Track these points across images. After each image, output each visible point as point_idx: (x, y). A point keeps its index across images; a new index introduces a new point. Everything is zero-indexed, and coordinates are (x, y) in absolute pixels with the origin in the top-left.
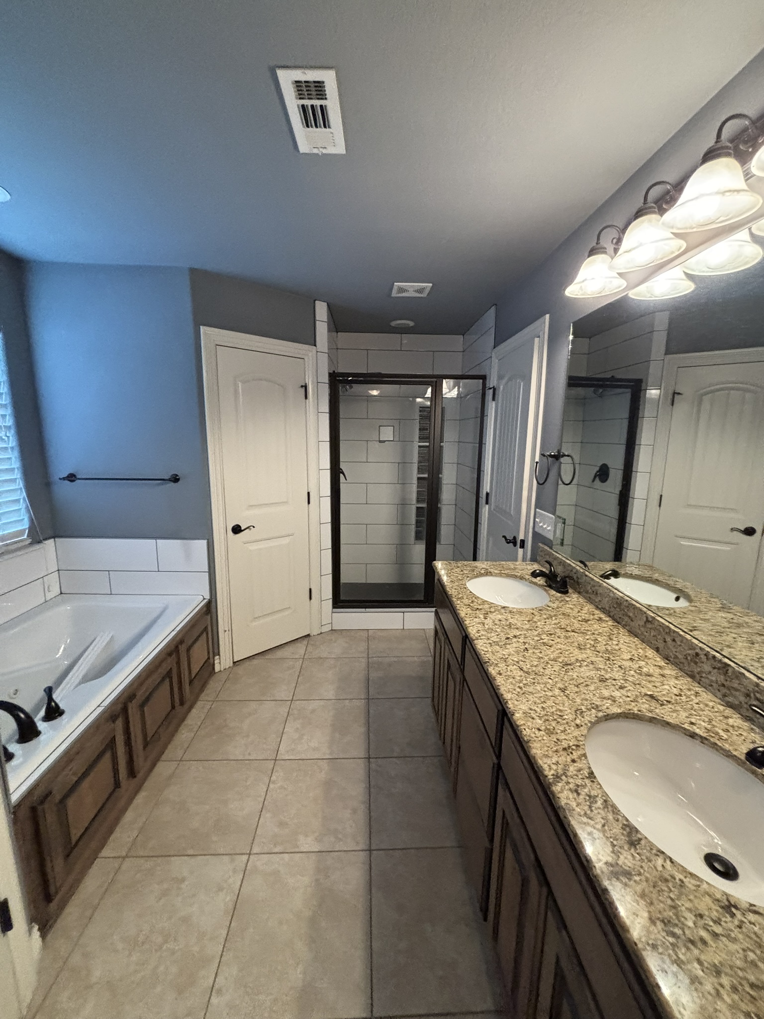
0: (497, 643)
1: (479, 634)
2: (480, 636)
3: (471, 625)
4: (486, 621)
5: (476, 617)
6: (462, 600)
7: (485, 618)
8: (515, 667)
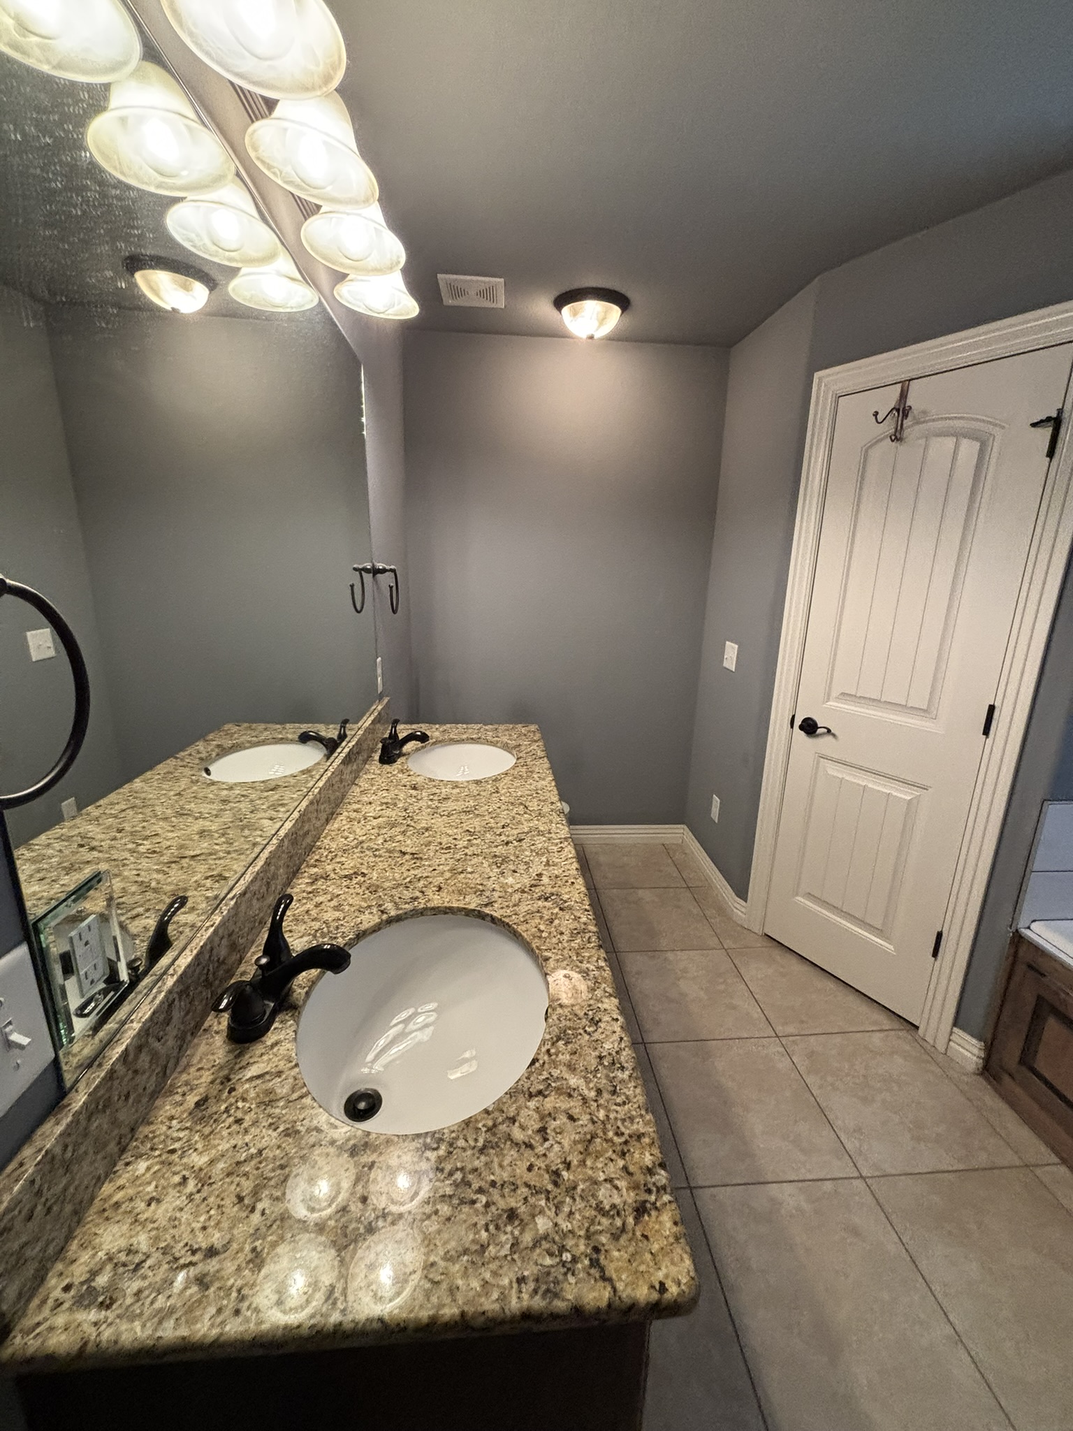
0: (541, 833)
1: (562, 845)
2: (561, 843)
3: (570, 861)
4: (540, 869)
5: (557, 877)
6: (576, 924)
7: (540, 875)
8: (532, 809)
